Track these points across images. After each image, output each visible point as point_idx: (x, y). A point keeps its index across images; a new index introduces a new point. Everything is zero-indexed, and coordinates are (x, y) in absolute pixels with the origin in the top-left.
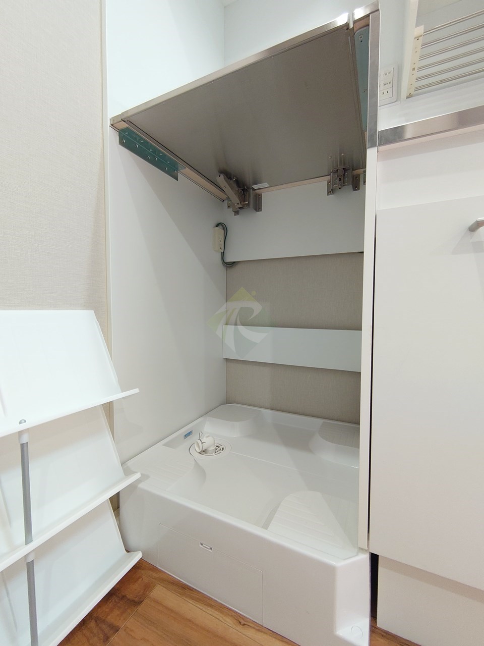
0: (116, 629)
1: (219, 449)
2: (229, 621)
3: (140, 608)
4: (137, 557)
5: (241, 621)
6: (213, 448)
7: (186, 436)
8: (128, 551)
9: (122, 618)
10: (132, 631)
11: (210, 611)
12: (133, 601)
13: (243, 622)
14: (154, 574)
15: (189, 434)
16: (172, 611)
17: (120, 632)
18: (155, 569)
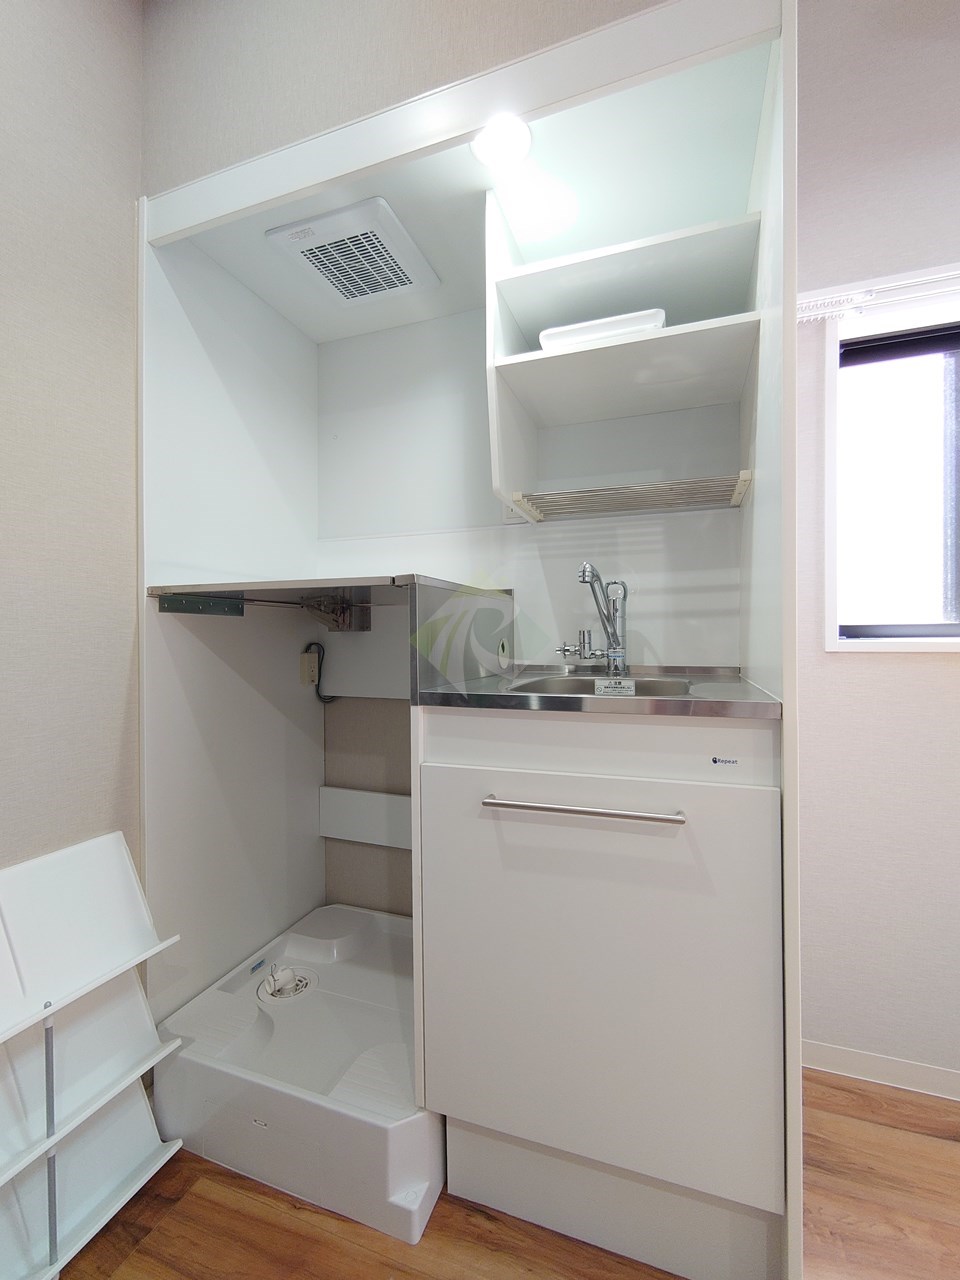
0: (147, 1231)
1: (300, 985)
2: (283, 1207)
3: (178, 1206)
4: (175, 1147)
5: (296, 1204)
6: (291, 985)
7: (254, 969)
8: (163, 1141)
9: (155, 1219)
10: (166, 1230)
11: (262, 1198)
12: (168, 1199)
13: (298, 1205)
14: (198, 1166)
15: (260, 965)
16: (217, 1204)
17: (152, 1233)
18: (199, 1160)
